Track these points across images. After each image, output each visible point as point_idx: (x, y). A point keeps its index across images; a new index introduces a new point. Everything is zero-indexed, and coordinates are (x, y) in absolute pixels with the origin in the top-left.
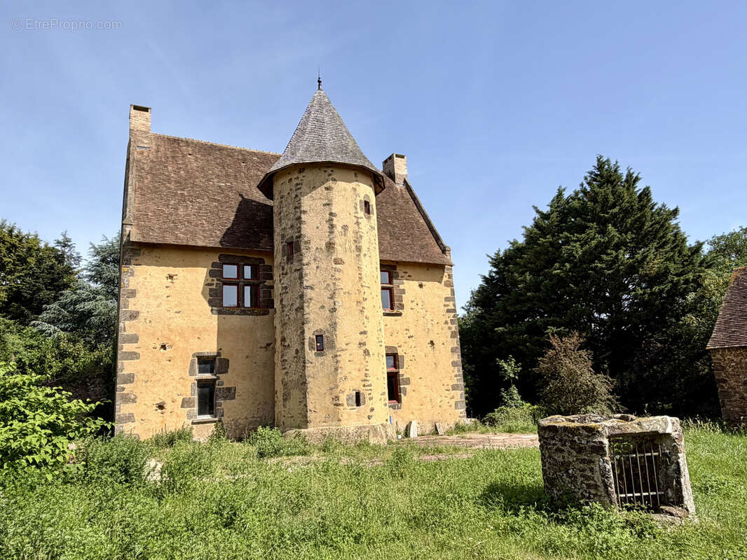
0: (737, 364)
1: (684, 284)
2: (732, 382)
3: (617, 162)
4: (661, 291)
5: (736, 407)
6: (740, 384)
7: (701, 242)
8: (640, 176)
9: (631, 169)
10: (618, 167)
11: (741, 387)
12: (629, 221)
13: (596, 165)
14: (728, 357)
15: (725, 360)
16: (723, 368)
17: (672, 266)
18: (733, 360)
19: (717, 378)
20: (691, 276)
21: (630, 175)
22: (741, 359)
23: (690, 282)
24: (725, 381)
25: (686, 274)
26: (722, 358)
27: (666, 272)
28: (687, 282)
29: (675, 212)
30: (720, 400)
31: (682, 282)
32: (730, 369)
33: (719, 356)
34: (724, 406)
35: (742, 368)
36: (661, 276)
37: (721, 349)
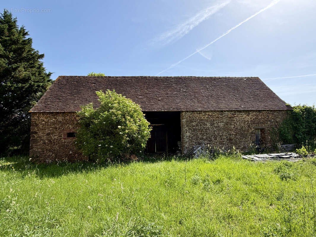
0: (46, 123)
1: (36, 86)
2: (40, 134)
3: (16, 18)
4: (23, 87)
5: (39, 149)
6: (45, 135)
7: (51, 73)
8: (29, 33)
9: (24, 27)
10: (16, 21)
11: (45, 137)
12: (14, 46)
13: (3, 14)
14: (42, 118)
15: (39, 120)
16: (37, 125)
17: (33, 78)
18: (44, 120)
19: (31, 131)
20: (41, 84)
21: (22, 29)
22: (49, 120)
23: (40, 87)
24: (36, 133)
25: (39, 83)
26: (37, 118)
27: (28, 79)
28: (38, 86)
29: (42, 56)
30: (30, 145)
31: (36, 85)
32: (41, 126)
33: (36, 118)
34: (32, 148)
35: (48, 125)
36: (25, 80)
37: (38, 113)
